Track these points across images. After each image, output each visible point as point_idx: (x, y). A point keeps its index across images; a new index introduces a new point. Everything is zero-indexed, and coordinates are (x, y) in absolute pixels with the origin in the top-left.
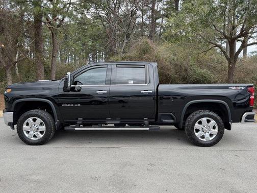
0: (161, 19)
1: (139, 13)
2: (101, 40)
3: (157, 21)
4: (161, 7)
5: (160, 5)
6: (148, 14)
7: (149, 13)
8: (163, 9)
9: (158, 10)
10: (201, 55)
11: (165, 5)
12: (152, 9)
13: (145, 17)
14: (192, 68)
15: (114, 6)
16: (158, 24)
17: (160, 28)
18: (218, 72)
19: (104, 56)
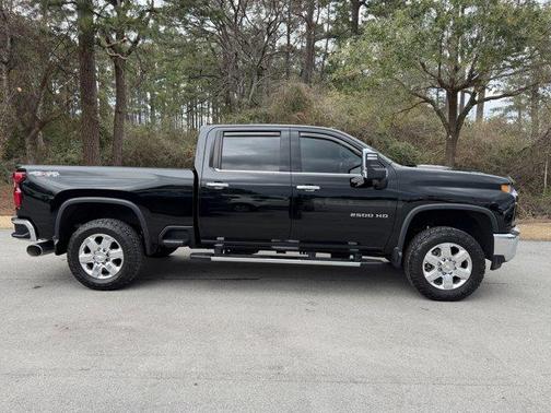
0: (325, 40)
1: (283, 27)
2: (204, 79)
3: (317, 44)
4: (325, 16)
5: (324, 12)
6: (300, 30)
7: (303, 28)
8: (329, 22)
9: (319, 22)
10: (399, 116)
11: (333, 12)
12: (308, 20)
13: (293, 36)
14: (382, 140)
15: (232, 11)
16: (318, 49)
17: (321, 59)
18: (430, 147)
19: (211, 109)
